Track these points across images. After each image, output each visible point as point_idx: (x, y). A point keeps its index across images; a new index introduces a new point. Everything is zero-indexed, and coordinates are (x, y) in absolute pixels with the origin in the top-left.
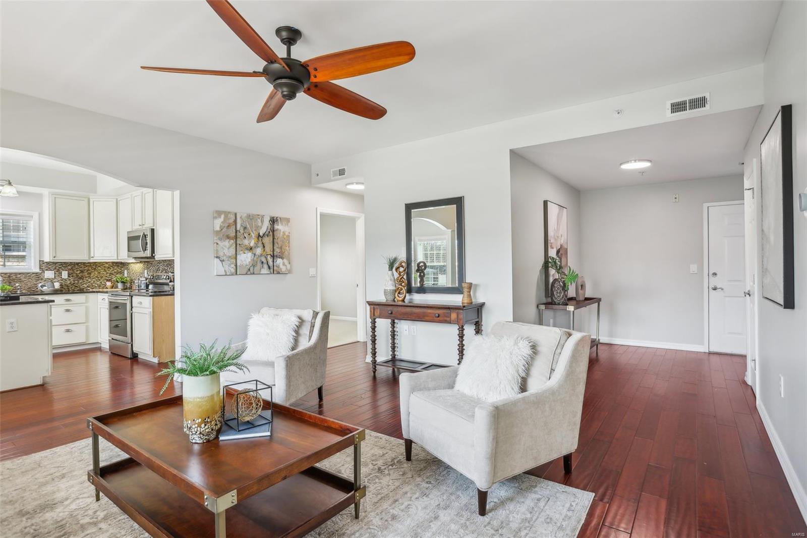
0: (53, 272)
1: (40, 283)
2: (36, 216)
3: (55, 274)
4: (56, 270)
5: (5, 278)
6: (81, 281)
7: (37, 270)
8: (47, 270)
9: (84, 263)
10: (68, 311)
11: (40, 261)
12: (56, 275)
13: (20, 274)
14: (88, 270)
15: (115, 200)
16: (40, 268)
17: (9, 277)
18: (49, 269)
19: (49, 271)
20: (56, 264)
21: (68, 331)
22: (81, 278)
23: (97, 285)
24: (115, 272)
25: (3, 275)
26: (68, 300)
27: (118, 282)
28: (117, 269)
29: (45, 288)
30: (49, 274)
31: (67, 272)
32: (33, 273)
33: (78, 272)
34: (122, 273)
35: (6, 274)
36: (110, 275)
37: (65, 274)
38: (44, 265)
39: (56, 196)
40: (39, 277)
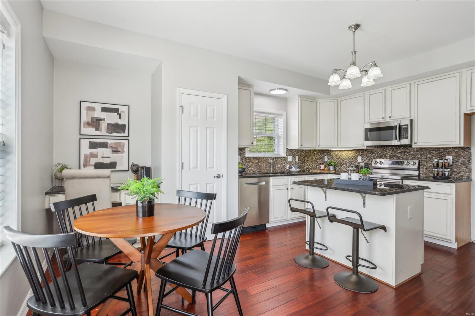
2: (284, 116)
4: (293, 156)
6: (304, 164)
7: (285, 155)
9: (306, 150)
11: (286, 148)
12: (293, 159)
13: (277, 158)
14: (307, 156)
15: (336, 100)
19: (290, 156)
20: (293, 151)
22: (304, 162)
23: (311, 167)
24: (319, 158)
27: (331, 165)
28: (319, 156)
30: (290, 159)
31: (298, 157)
32: (283, 158)
33: (303, 157)
34: (323, 158)
35: (271, 158)
36: (317, 160)
37: (297, 158)
38: (288, 151)
39: (302, 99)
40: (285, 161)
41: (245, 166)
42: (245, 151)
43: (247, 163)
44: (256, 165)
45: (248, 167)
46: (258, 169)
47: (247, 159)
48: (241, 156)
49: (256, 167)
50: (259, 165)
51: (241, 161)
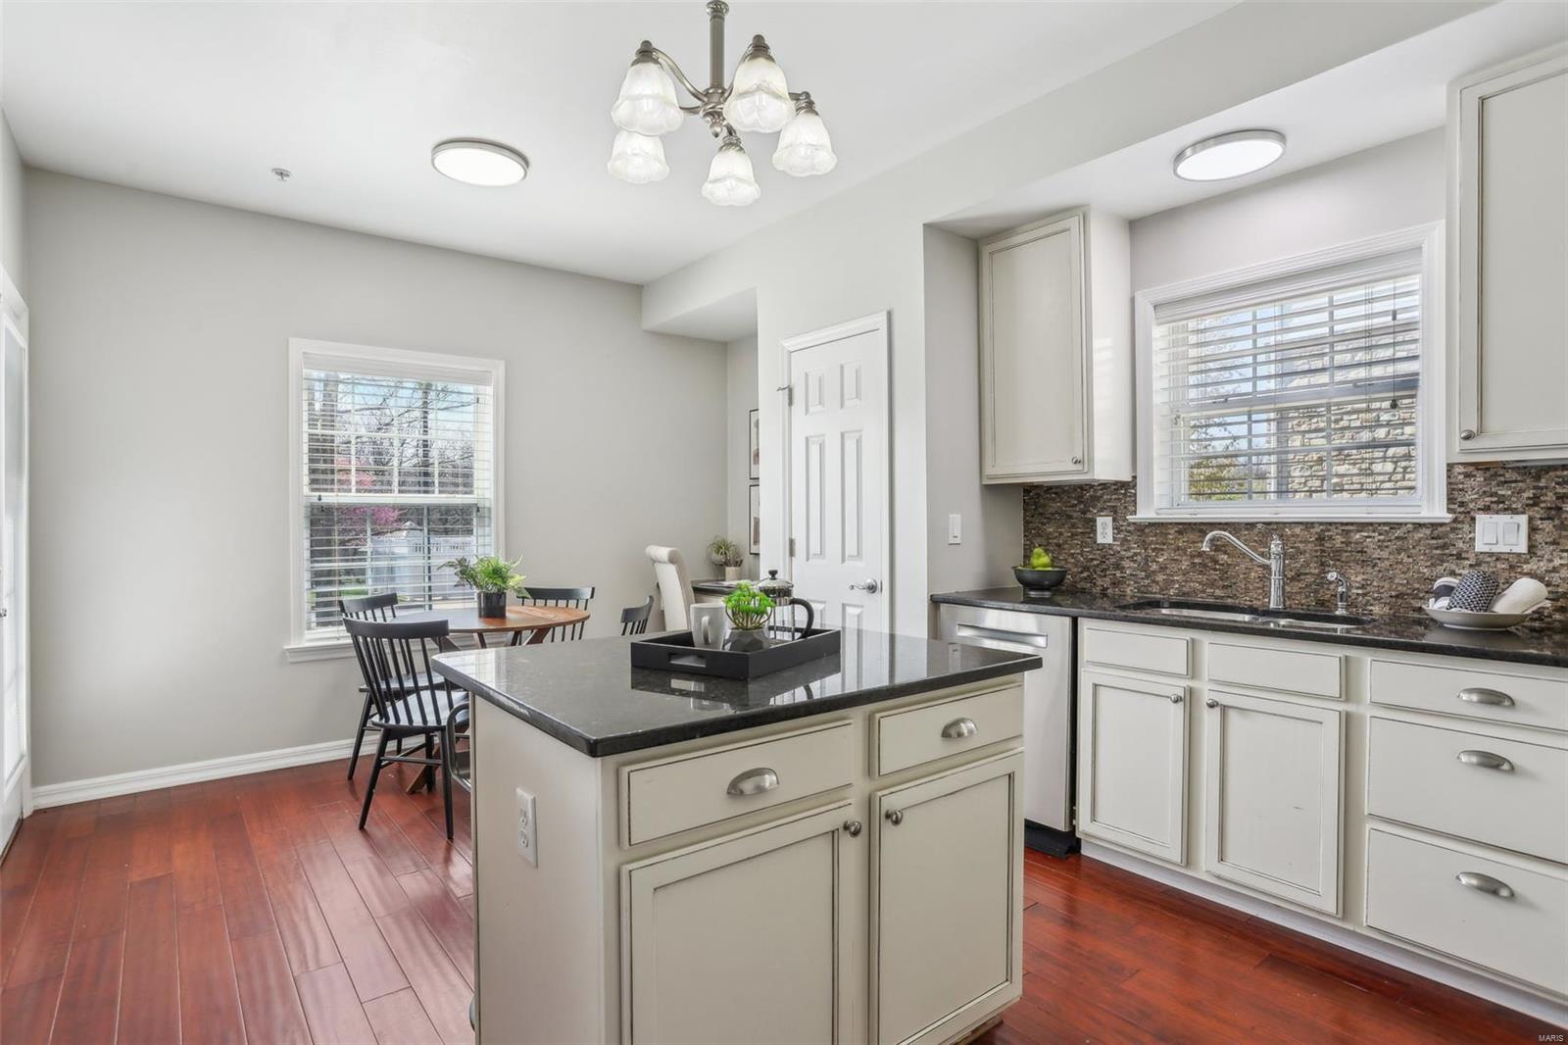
0: (1523, 519)
1: (1453, 574)
3: (1533, 530)
4: (1537, 512)
5: (1306, 542)
7: (1436, 509)
8: (1487, 509)
10: (1492, 762)
12: (1538, 537)
13: (1362, 526)
16: (1451, 500)
17: (1321, 539)
18: (1499, 506)
19: (1506, 516)
20: (1538, 478)
21: (1491, 887)
25: (1297, 530)
26: (1494, 698)
29: (1444, 602)
30: (1500, 533)
32: (1419, 526)
35: (1308, 525)
38: (1471, 482)
39: (1486, 89)
40: (1444, 546)
41: (1135, 561)
42: (1135, 494)
43: (1146, 549)
44: (1196, 561)
45: (1154, 567)
46: (1212, 584)
47: (1147, 530)
48: (1114, 520)
49: (1201, 573)
50: (1216, 562)
51: (1115, 539)
